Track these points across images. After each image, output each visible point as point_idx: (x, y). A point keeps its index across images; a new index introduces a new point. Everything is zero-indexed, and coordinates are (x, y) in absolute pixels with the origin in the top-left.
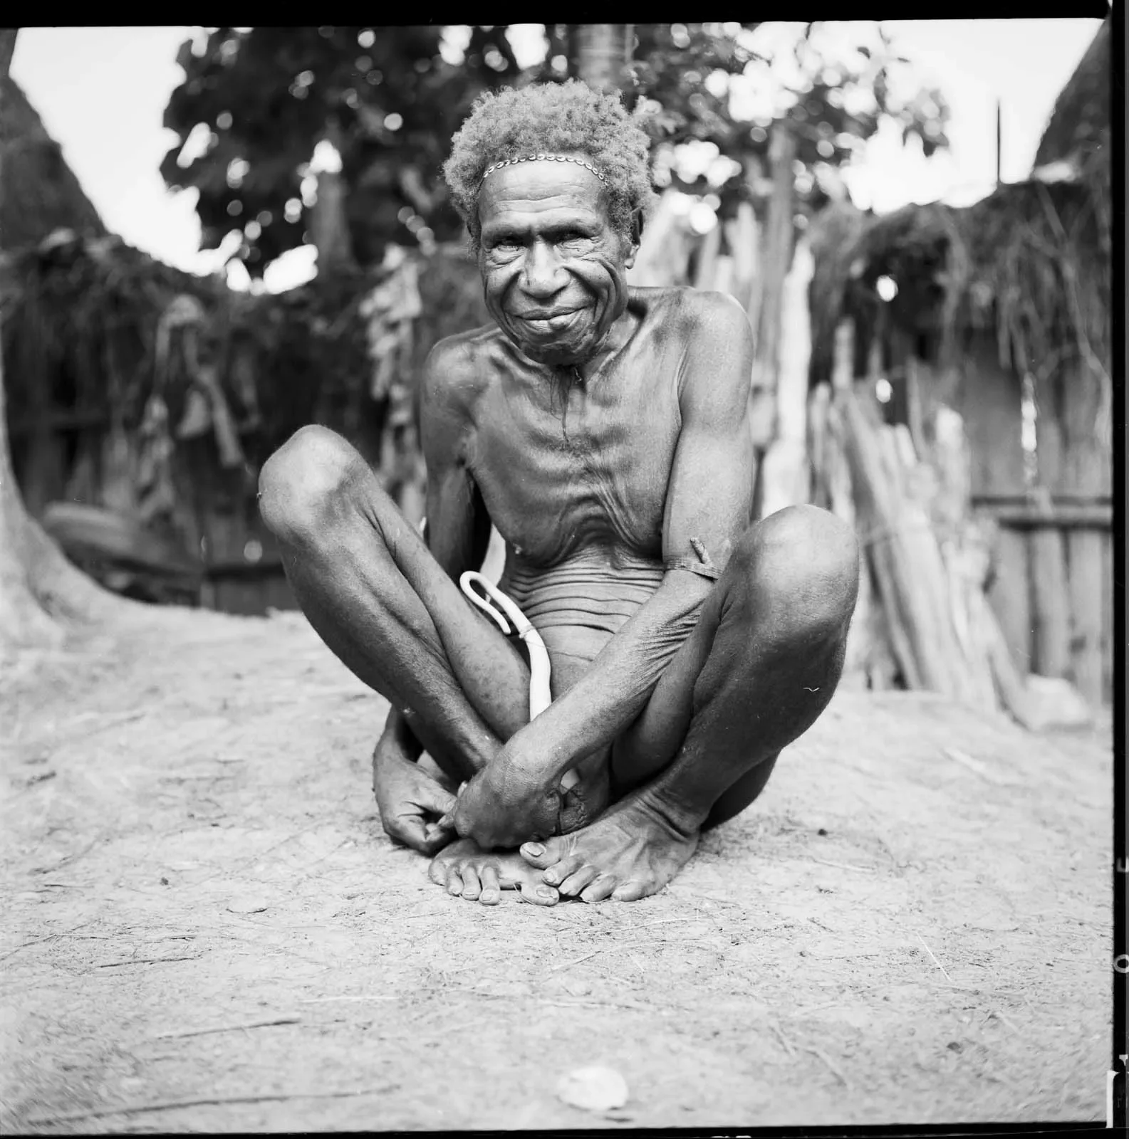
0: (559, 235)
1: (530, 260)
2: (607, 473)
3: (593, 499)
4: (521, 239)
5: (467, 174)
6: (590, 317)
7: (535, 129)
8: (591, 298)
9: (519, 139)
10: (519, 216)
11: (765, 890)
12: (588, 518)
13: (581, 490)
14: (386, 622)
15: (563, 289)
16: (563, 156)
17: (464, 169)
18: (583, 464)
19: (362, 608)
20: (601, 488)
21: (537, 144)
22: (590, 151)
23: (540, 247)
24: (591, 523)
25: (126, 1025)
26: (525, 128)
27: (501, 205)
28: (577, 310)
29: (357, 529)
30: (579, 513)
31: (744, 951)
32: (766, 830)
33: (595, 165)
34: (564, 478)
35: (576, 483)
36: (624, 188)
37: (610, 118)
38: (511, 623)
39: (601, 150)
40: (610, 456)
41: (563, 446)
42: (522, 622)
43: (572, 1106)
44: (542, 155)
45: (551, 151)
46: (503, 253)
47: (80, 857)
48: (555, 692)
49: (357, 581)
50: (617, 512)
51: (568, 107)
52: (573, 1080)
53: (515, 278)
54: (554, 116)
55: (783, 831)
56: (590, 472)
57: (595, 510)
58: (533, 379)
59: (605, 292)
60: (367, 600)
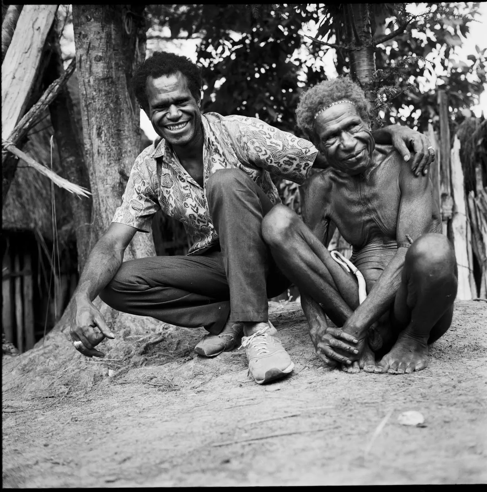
0: (348, 127)
1: (342, 139)
2: (374, 210)
3: (371, 221)
4: (336, 134)
5: (308, 120)
6: (367, 152)
7: (328, 96)
8: (365, 145)
9: (324, 101)
10: (334, 126)
11: (469, 368)
12: (371, 228)
13: (366, 218)
14: (310, 272)
15: (356, 145)
16: (340, 102)
17: (306, 119)
18: (366, 209)
19: (301, 268)
20: (373, 216)
21: (330, 101)
22: (347, 97)
23: (344, 135)
24: (373, 229)
25: (239, 421)
26: (324, 97)
27: (325, 125)
28: (363, 150)
29: (297, 240)
30: (368, 226)
31: (463, 384)
32: (468, 350)
33: (351, 101)
34: (360, 214)
35: (365, 215)
36: (363, 105)
37: (349, 84)
38: (350, 269)
39: (351, 95)
40: (375, 204)
41: (359, 203)
42: (354, 268)
43: (404, 425)
44: (333, 104)
45: (335, 101)
46: (331, 141)
47: (207, 382)
48: (368, 292)
49: (299, 259)
50: (380, 224)
51: (336, 85)
52: (403, 416)
53: (338, 147)
54: (332, 90)
55: (475, 350)
56: (369, 211)
57: (373, 224)
58: (346, 181)
59: (369, 141)
60: (302, 265)
